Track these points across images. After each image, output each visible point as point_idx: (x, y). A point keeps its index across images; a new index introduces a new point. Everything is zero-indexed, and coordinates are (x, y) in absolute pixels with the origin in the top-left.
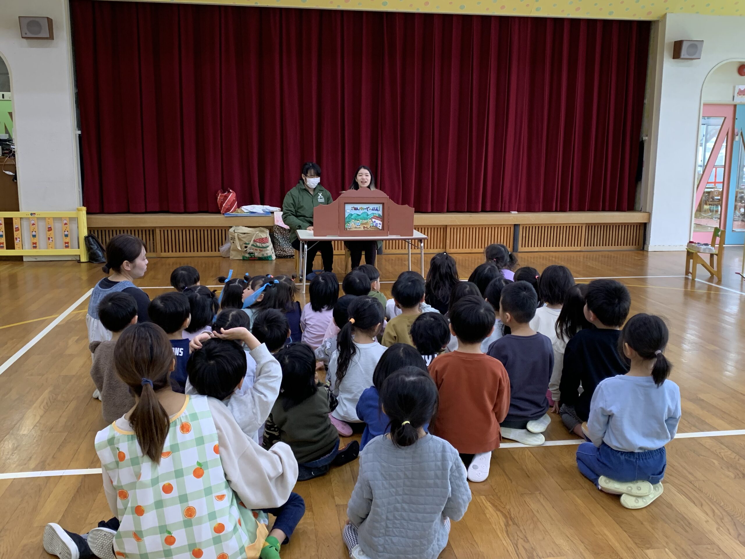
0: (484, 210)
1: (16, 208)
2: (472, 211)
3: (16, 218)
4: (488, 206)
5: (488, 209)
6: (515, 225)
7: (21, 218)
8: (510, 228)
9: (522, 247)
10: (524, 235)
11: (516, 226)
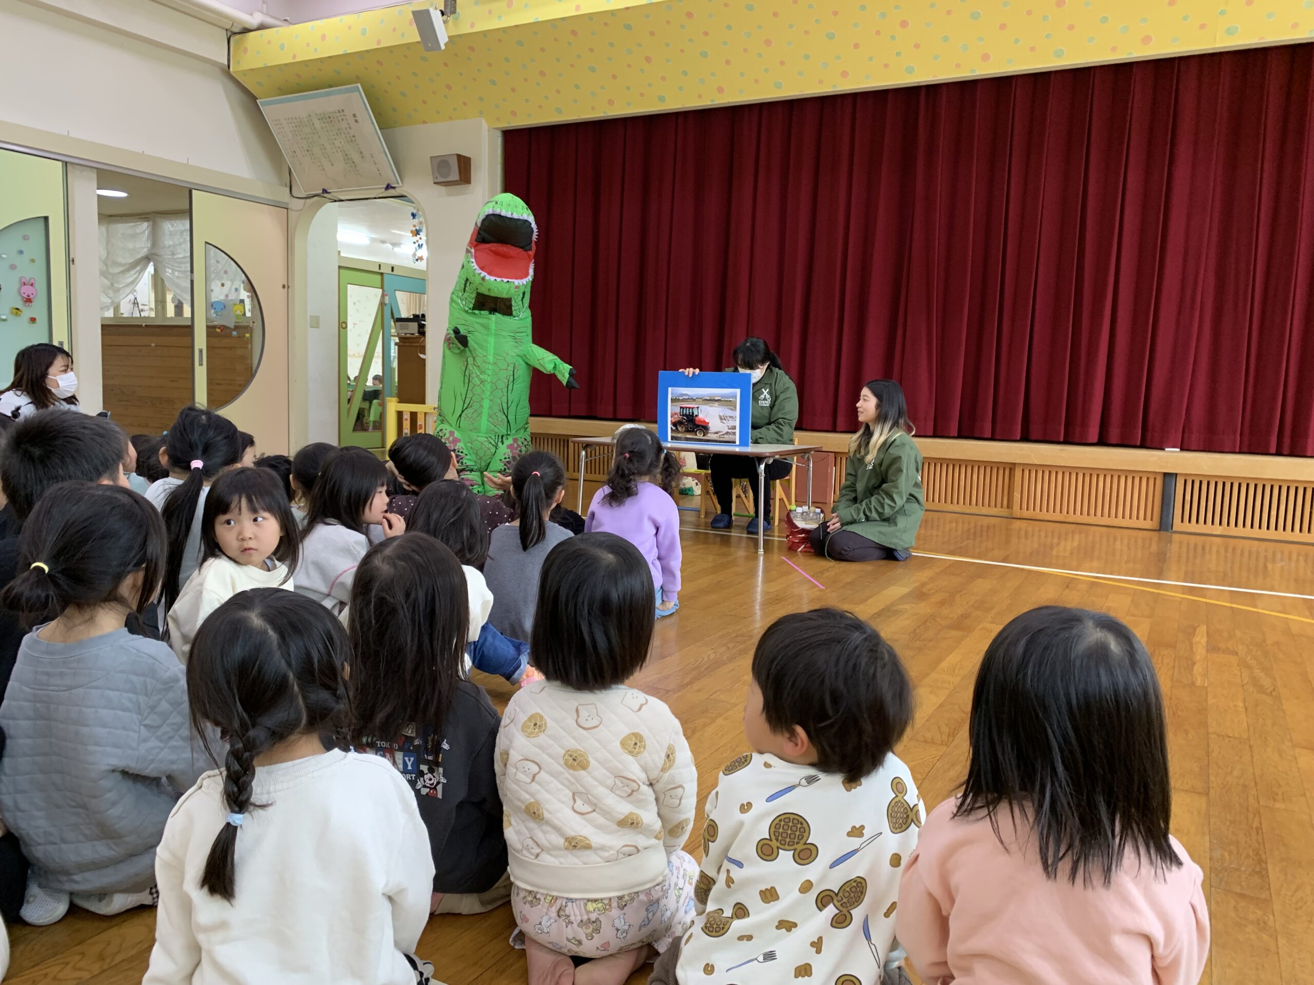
0: (1103, 442)
1: (422, 401)
2: (1076, 440)
3: (421, 413)
4: (1114, 433)
5: (1114, 439)
6: (1165, 474)
7: (425, 413)
8: (1155, 479)
9: (1182, 521)
10: (1188, 497)
11: (1169, 477)
